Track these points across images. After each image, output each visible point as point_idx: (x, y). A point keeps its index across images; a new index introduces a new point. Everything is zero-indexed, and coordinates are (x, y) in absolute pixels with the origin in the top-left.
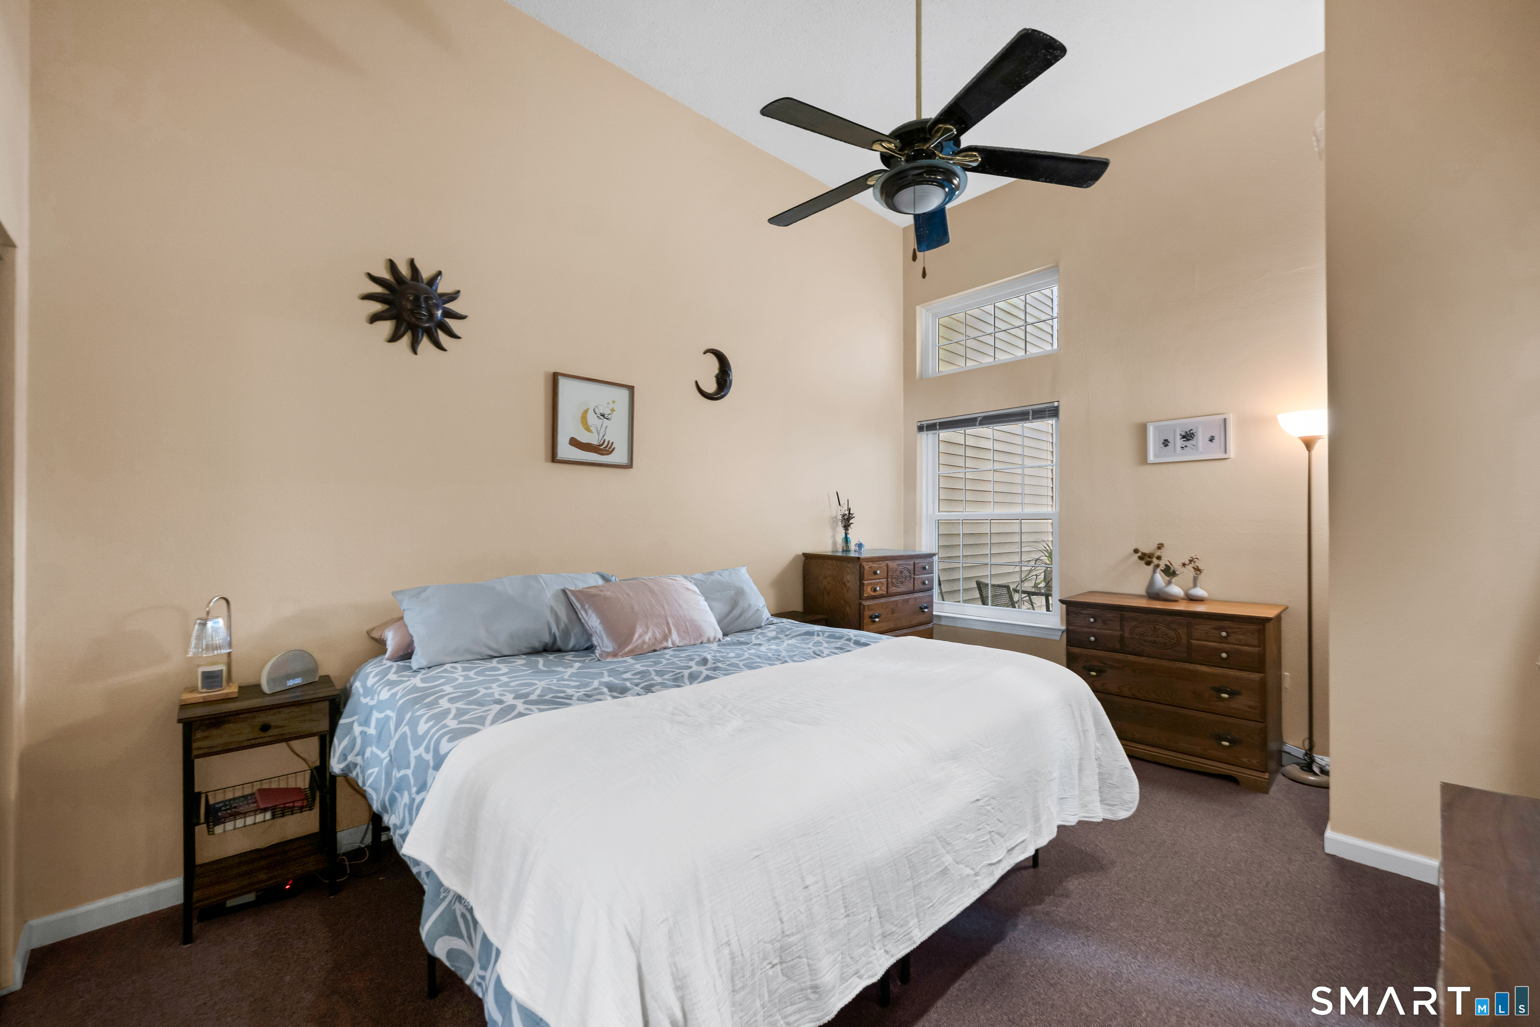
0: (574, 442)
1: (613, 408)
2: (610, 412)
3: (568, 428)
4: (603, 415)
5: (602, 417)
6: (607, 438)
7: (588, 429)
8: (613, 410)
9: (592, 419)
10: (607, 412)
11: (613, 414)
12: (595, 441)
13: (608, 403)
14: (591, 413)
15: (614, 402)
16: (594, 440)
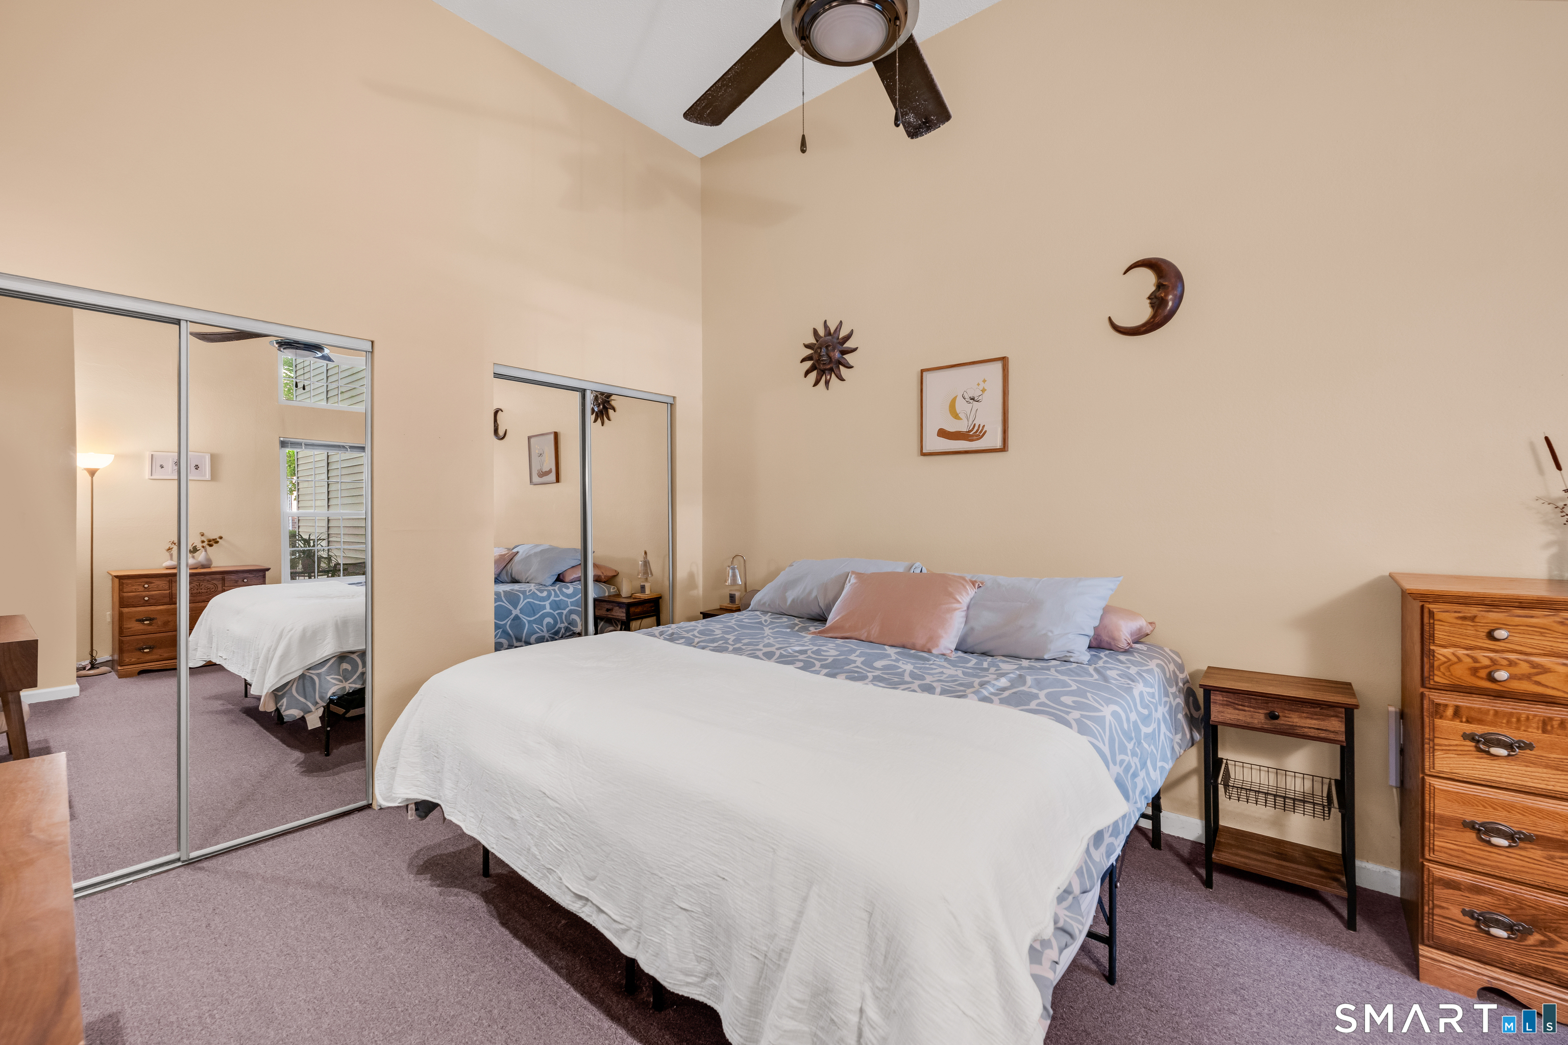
0: (943, 433)
1: (984, 388)
2: (981, 393)
3: (937, 418)
4: (973, 399)
5: (972, 401)
6: (977, 423)
7: (956, 416)
8: (983, 390)
9: (962, 407)
10: (976, 394)
11: (984, 395)
12: (964, 429)
13: (978, 384)
14: (960, 399)
15: (984, 381)
16: (963, 427)
